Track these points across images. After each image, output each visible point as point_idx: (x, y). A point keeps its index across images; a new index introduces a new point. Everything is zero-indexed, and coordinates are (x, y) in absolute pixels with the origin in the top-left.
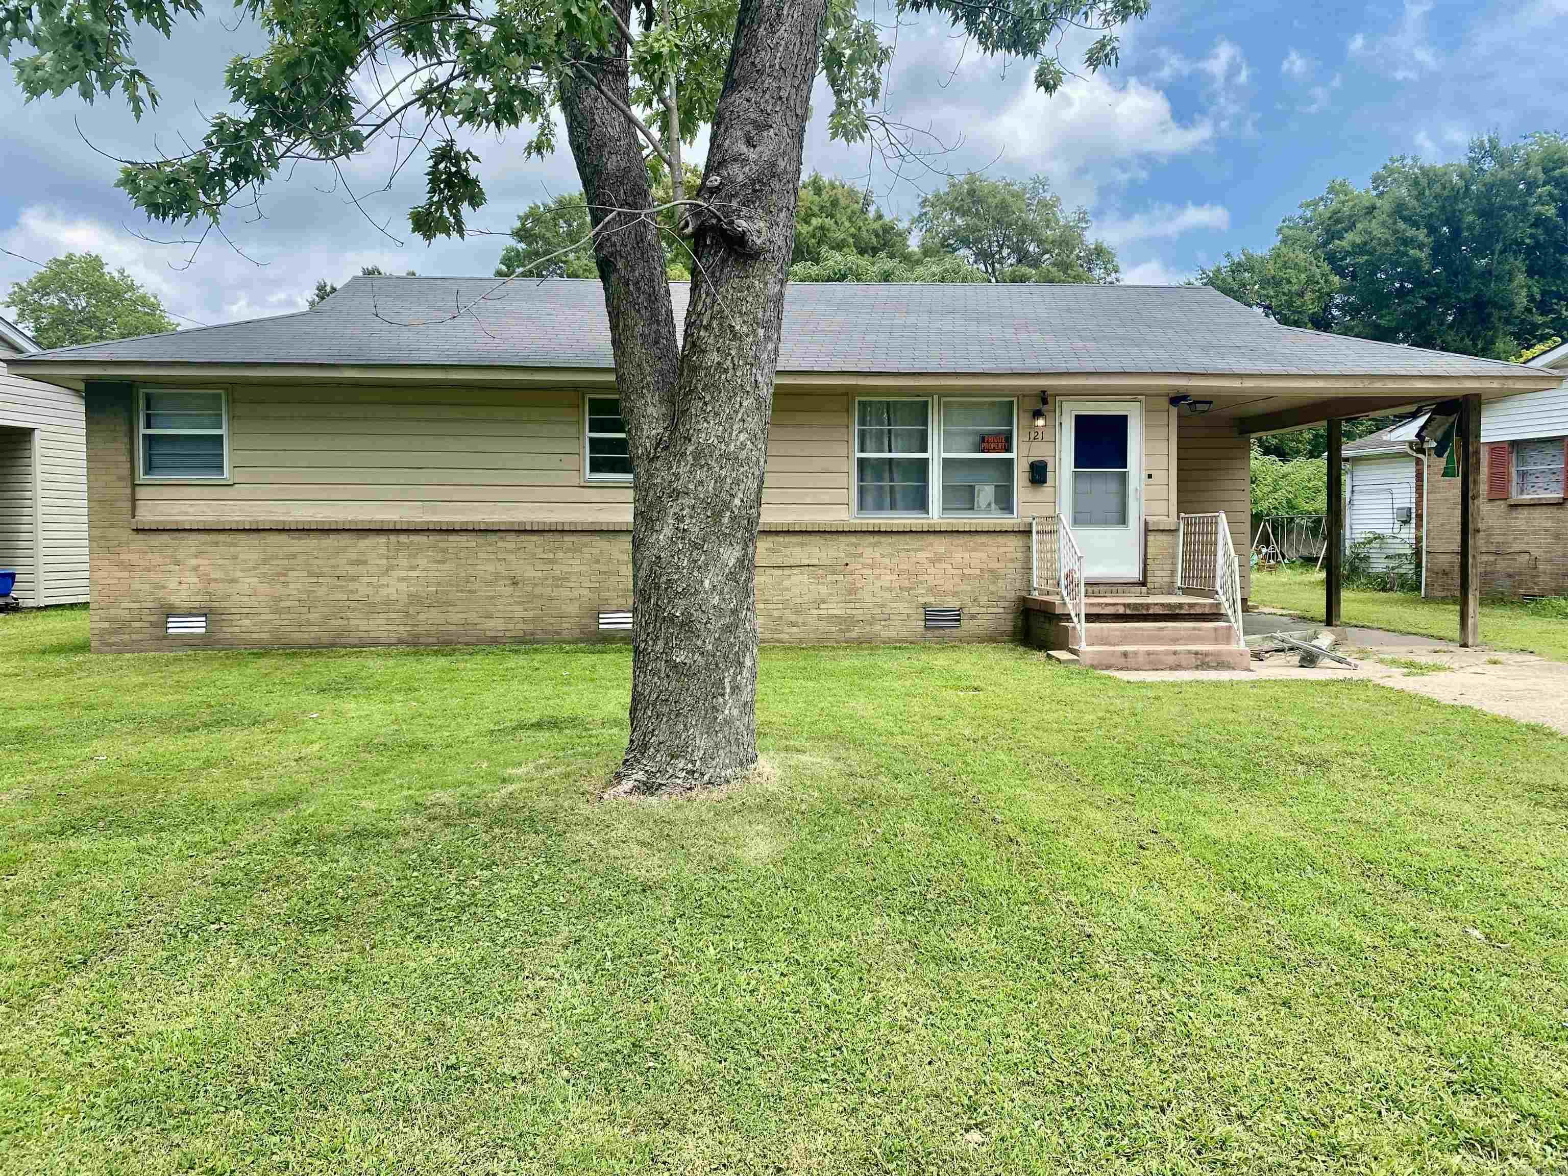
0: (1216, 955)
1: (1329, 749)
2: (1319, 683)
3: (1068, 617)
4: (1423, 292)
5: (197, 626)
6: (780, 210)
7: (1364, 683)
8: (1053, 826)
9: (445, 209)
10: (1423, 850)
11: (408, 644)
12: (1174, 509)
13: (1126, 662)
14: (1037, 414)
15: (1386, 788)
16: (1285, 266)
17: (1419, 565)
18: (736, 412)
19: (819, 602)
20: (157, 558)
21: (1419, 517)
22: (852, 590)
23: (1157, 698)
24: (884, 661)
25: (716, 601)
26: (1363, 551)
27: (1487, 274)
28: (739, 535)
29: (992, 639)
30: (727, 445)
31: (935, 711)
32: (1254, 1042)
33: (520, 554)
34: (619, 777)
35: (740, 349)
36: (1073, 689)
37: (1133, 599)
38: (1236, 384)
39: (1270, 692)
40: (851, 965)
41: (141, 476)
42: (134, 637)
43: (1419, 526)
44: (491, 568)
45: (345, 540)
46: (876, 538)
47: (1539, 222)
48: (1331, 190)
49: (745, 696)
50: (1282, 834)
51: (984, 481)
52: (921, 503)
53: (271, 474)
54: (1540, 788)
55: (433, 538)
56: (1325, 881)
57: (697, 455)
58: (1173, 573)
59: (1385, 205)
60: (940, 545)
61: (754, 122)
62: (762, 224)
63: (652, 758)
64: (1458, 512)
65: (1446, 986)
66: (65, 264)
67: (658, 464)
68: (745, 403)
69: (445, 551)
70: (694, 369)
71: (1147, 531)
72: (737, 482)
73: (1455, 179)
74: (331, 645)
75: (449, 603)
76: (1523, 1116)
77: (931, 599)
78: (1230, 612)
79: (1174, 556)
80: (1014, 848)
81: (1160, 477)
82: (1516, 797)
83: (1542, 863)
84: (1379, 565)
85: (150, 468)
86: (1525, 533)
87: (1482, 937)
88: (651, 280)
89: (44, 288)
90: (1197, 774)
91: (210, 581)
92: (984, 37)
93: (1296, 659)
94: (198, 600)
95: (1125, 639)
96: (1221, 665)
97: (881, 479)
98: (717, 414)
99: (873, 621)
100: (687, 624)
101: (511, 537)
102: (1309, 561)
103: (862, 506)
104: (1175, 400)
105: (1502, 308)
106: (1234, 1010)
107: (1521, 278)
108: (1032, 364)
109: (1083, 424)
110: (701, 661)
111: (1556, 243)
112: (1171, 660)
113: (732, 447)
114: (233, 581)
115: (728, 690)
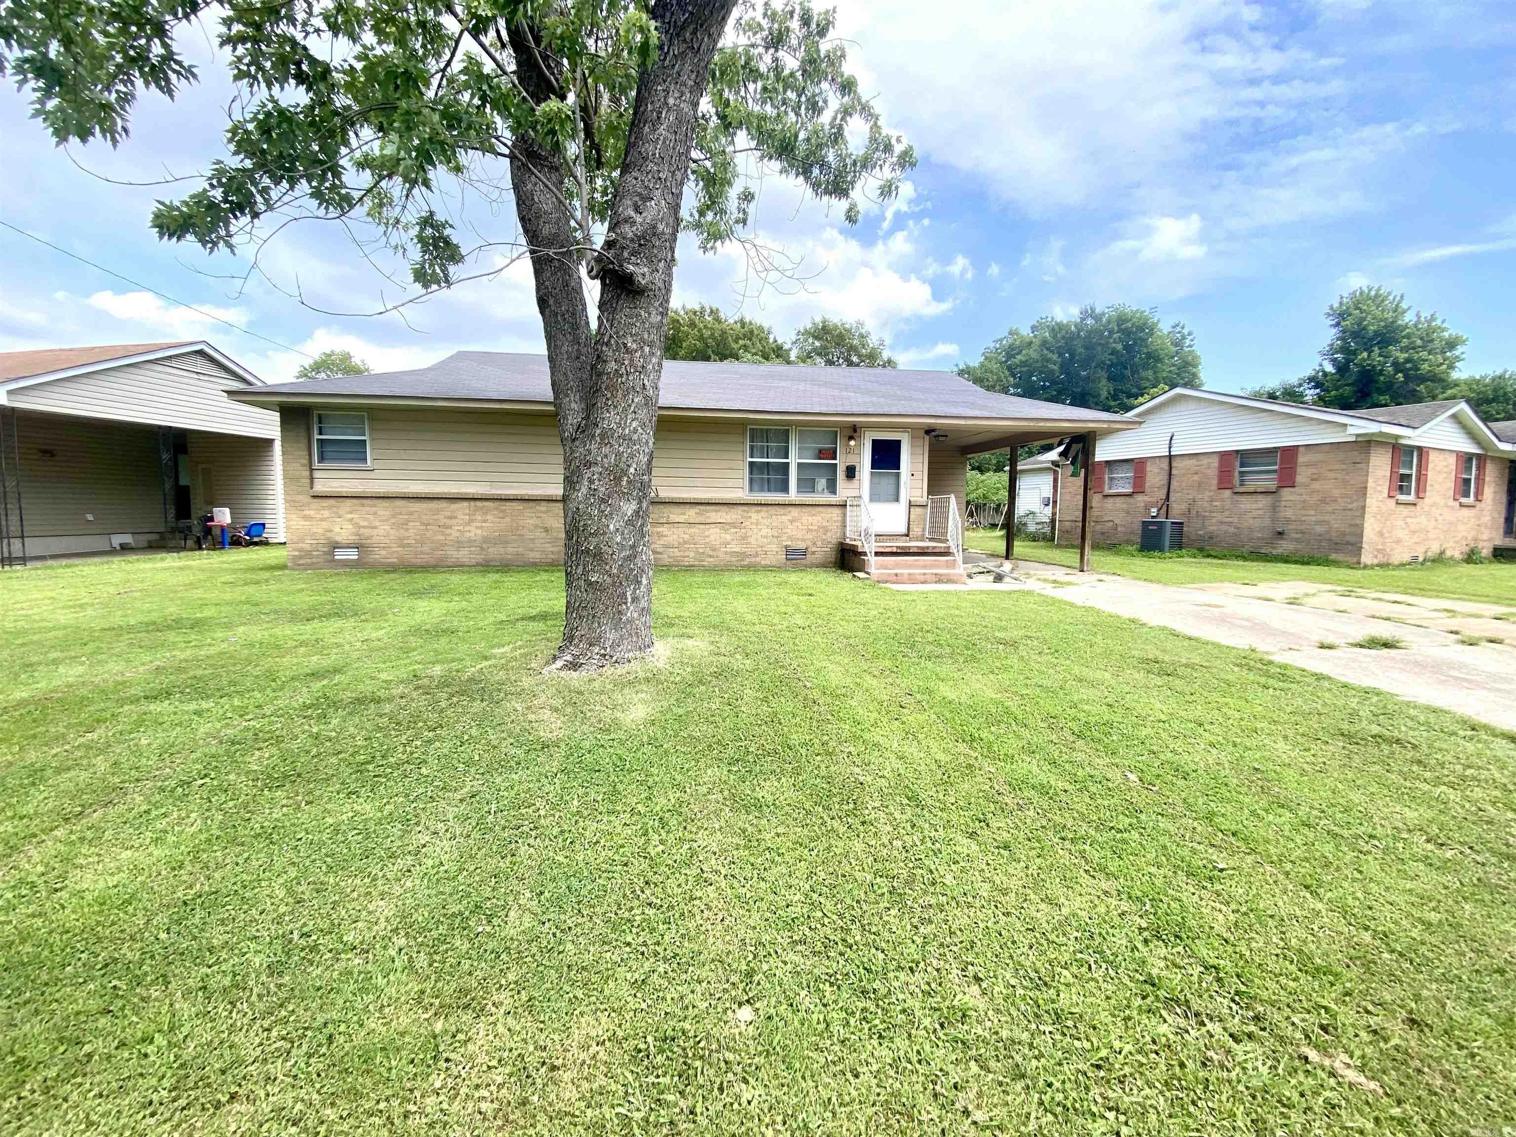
0: (953, 801)
1: (1017, 634)
2: (1006, 592)
3: (865, 554)
4: (1055, 387)
5: (353, 555)
6: (660, 261)
7: (1030, 593)
8: (844, 691)
9: (437, 267)
10: (1086, 707)
11: (481, 565)
12: (925, 494)
13: (897, 579)
14: (851, 438)
15: (1056, 661)
16: (986, 371)
17: (1053, 528)
18: (629, 406)
19: (726, 544)
20: (326, 513)
21: (1055, 502)
22: (744, 538)
23: (913, 601)
24: (760, 578)
25: (619, 539)
26: (1024, 520)
27: (1088, 378)
28: (635, 494)
29: (823, 566)
30: (624, 429)
31: (783, 609)
32: (985, 890)
33: (550, 514)
34: (555, 658)
35: (632, 360)
36: (867, 595)
37: (902, 543)
38: (962, 422)
39: (978, 597)
40: (680, 814)
41: (316, 465)
42: (314, 560)
43: (1055, 506)
44: (531, 521)
45: (443, 504)
46: (759, 508)
47: (1114, 352)
48: (1011, 333)
49: (643, 604)
50: (994, 696)
51: (821, 476)
52: (785, 489)
53: (398, 464)
54: (1147, 661)
55: (497, 504)
56: (1025, 733)
57: (603, 436)
58: (924, 530)
59: (1037, 342)
60: (795, 512)
61: (640, 195)
62: (646, 270)
63: (577, 646)
64: (1081, 498)
65: (1121, 827)
66: (330, 356)
67: (577, 443)
68: (636, 400)
69: (504, 511)
70: (600, 375)
71: (910, 505)
72: (632, 456)
73: (1073, 328)
74: (434, 567)
75: (507, 542)
76: (1206, 968)
77: (789, 543)
78: (955, 551)
79: (925, 520)
80: (816, 708)
81: (918, 475)
82: (1134, 667)
83: (1163, 717)
84: (1032, 528)
85: (322, 459)
86: (1111, 510)
87: (1137, 780)
88: (574, 314)
89: (318, 368)
90: (938, 651)
91: (360, 527)
92: (816, 186)
93: (991, 578)
94: (353, 538)
95: (897, 566)
96: (950, 581)
97: (763, 473)
98: (615, 407)
99: (757, 555)
100: (598, 555)
101: (543, 504)
102: (994, 526)
103: (751, 490)
104: (928, 432)
105: (1094, 397)
106: (968, 855)
107: (1104, 382)
108: (848, 409)
109: (877, 445)
110: (609, 580)
111: (1122, 363)
112: (922, 578)
113: (627, 431)
114: (376, 528)
115: (629, 600)
